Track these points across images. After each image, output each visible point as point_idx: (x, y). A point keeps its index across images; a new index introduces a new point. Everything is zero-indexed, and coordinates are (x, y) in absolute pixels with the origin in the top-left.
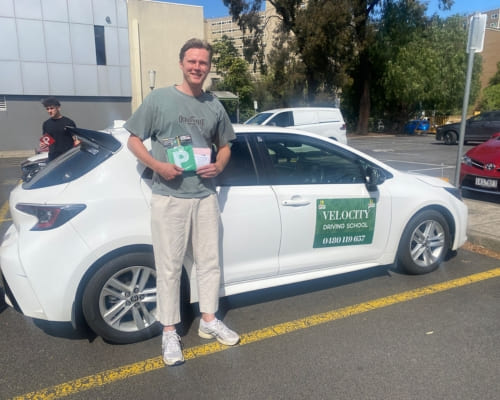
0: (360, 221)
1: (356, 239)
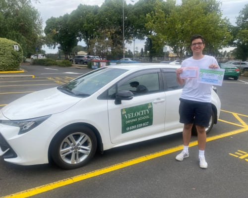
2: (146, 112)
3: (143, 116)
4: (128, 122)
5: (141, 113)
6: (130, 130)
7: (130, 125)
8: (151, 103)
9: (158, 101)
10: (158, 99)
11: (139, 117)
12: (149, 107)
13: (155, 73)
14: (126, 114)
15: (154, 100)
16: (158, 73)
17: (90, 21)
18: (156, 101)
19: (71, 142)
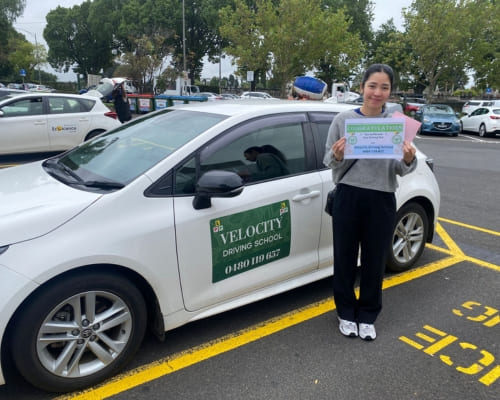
2: (275, 224)
3: (265, 236)
4: (230, 252)
5: (261, 228)
6: (233, 273)
7: (233, 260)
8: (287, 202)
9: (303, 196)
10: (305, 190)
11: (256, 237)
12: (283, 211)
13: (296, 124)
14: (224, 232)
15: (294, 193)
16: (302, 123)
17: (131, 18)
18: (298, 196)
19: (83, 312)
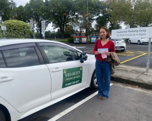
0: (78, 75)
1: (76, 82)
